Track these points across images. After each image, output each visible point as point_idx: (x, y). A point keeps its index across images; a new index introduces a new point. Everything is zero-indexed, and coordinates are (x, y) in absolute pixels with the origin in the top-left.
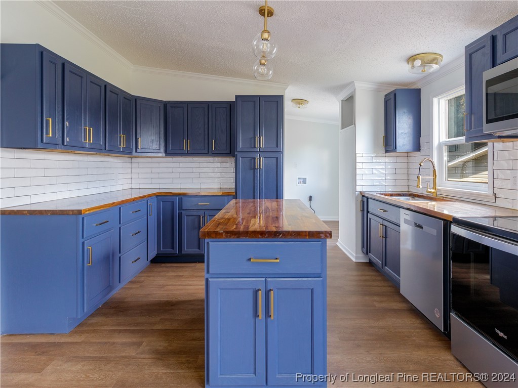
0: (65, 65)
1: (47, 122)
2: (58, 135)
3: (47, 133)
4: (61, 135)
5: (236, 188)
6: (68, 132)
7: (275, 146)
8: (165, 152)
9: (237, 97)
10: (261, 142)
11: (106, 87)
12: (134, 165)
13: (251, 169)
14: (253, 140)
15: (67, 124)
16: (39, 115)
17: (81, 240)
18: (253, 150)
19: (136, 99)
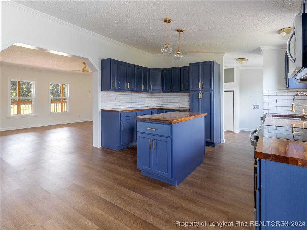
0: (118, 63)
1: (112, 82)
2: (116, 86)
3: (112, 86)
4: (117, 86)
5: (190, 108)
6: (120, 85)
7: (209, 87)
8: (163, 91)
9: (190, 64)
10: (202, 85)
11: (135, 67)
12: (153, 97)
13: (197, 99)
14: (198, 84)
15: (119, 82)
16: (110, 80)
17: (120, 121)
18: (198, 89)
19: (150, 69)
